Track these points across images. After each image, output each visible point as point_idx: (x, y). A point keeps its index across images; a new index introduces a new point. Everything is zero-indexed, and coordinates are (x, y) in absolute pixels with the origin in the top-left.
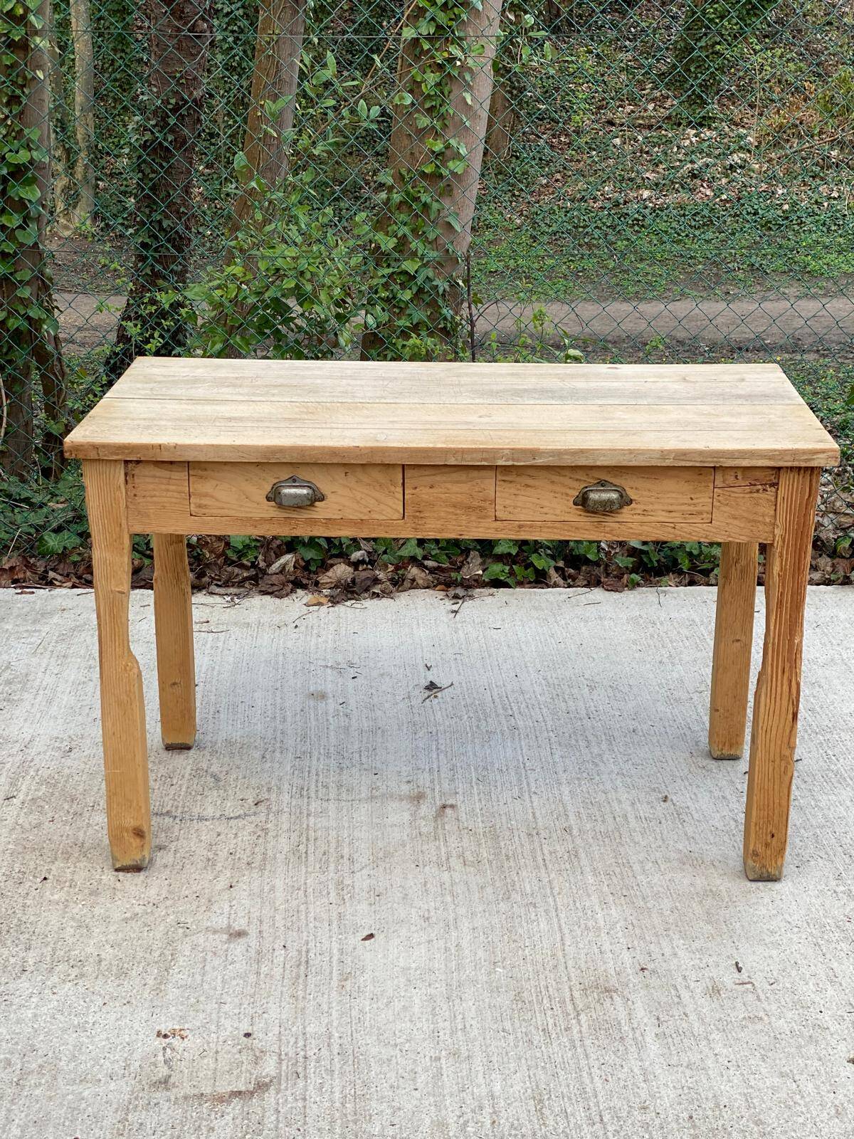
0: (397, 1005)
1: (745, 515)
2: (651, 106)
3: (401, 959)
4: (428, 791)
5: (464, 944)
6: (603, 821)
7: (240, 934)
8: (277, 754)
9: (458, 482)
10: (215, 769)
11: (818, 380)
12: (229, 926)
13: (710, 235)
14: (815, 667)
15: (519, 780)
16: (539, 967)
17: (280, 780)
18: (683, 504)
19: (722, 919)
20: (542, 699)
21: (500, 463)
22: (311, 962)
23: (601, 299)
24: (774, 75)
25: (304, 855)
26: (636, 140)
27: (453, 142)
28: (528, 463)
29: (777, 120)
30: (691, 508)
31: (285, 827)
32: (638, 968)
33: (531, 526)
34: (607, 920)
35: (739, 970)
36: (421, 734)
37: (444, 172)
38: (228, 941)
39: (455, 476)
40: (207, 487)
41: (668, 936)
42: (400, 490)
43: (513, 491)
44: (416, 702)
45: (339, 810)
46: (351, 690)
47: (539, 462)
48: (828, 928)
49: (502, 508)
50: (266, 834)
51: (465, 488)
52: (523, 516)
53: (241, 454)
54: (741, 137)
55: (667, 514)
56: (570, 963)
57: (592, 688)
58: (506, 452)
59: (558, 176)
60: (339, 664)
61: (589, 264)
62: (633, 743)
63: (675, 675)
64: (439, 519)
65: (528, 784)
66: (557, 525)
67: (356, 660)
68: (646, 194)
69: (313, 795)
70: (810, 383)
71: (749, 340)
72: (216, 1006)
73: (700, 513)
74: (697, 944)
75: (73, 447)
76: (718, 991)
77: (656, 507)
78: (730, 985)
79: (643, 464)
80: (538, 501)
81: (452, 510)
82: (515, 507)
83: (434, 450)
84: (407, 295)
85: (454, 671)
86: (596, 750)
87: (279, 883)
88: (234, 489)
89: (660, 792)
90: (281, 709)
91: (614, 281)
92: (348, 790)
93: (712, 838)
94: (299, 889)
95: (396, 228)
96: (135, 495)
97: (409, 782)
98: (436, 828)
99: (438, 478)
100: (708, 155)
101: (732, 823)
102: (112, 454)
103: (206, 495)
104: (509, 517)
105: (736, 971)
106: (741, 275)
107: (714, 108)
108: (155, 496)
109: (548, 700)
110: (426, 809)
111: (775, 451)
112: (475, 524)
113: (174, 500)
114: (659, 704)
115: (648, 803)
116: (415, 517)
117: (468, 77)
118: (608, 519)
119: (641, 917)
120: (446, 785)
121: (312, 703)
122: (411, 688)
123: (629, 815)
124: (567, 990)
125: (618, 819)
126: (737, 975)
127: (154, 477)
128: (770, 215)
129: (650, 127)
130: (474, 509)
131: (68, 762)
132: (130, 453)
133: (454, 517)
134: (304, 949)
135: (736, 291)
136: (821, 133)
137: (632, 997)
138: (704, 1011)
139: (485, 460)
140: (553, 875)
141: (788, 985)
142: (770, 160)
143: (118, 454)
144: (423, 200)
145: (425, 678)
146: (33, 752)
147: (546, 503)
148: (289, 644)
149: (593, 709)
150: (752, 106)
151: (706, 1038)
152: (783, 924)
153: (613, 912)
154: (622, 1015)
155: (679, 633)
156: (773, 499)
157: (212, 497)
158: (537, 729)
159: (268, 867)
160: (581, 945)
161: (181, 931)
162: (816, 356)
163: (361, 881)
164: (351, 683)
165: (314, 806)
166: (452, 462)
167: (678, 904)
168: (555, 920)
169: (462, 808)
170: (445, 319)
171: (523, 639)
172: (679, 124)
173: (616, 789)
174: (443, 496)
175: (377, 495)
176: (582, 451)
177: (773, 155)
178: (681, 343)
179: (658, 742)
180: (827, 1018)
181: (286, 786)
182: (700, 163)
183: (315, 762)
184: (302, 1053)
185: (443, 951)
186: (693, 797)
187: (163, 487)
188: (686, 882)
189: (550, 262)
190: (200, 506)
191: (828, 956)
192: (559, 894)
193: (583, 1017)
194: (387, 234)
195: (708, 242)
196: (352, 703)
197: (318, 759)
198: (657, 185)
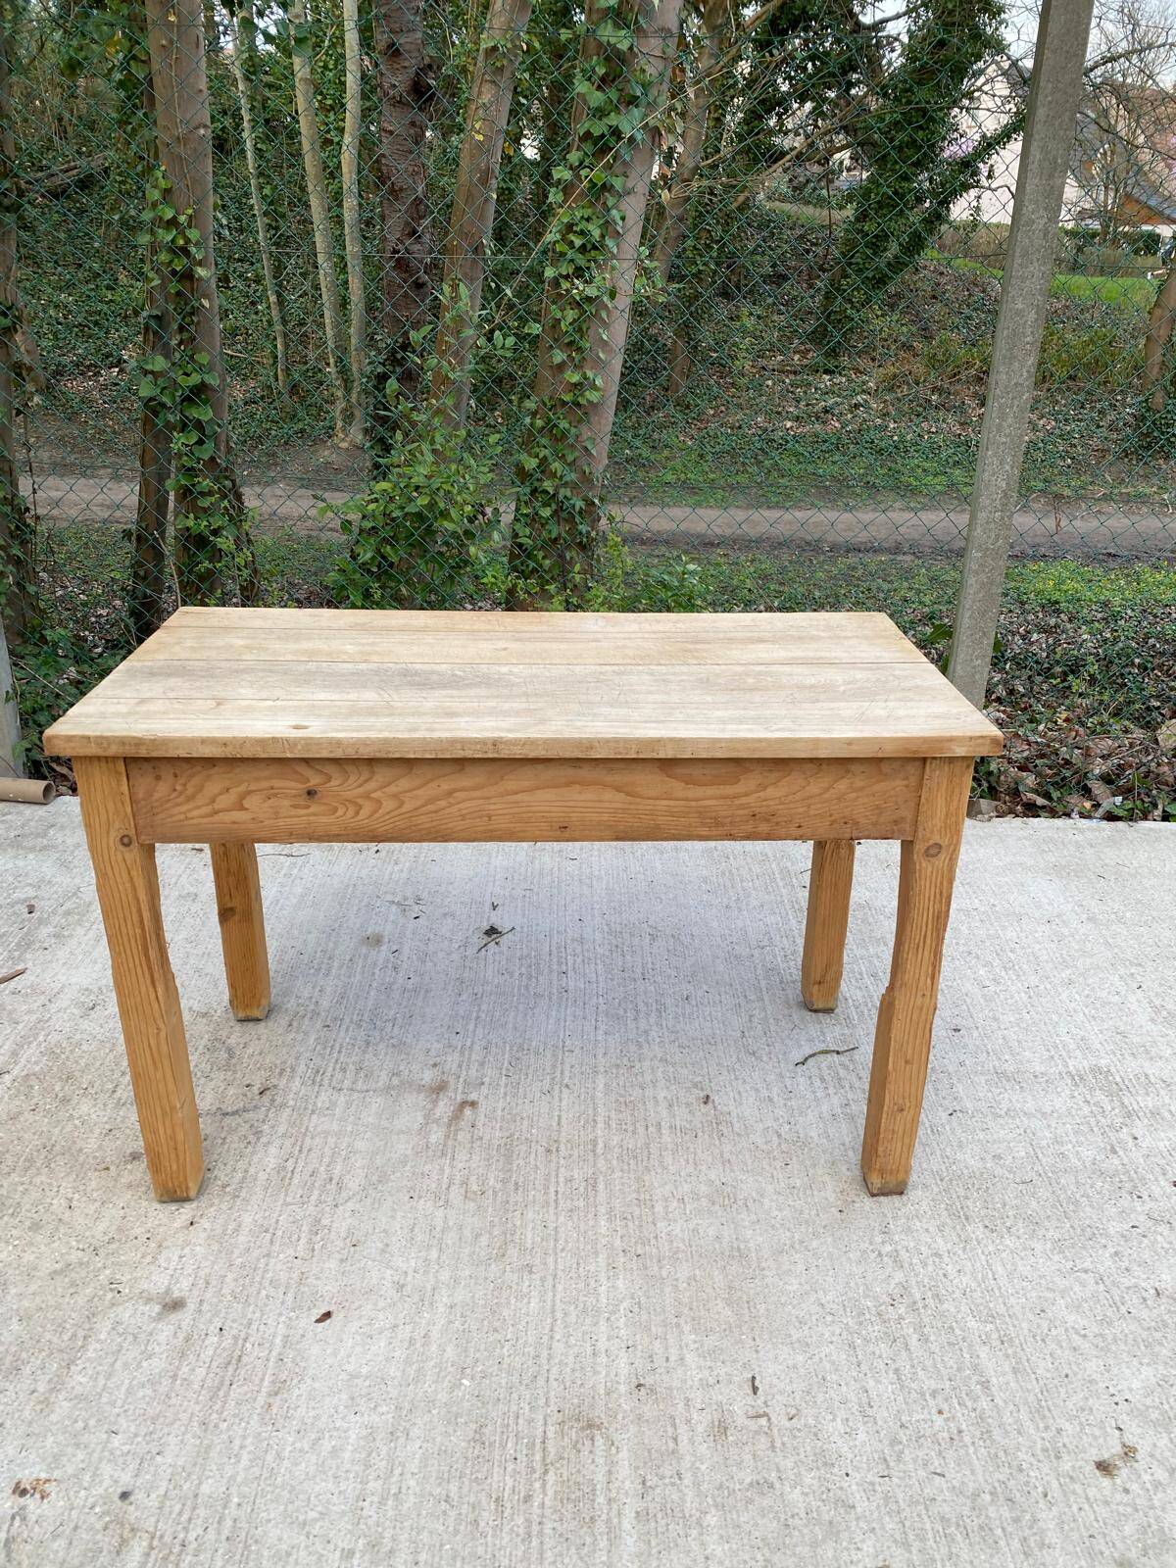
0: (327, 1445)
2: (796, 357)
3: (352, 1359)
4: (452, 1080)
5: (435, 1334)
6: (634, 1132)
7: (176, 1305)
8: (306, 1021)
10: (232, 1041)
11: (913, 578)
12: (168, 1291)
13: (836, 458)
14: (882, 917)
15: (554, 1066)
16: (515, 1379)
17: (297, 1058)
19: (745, 1298)
20: (600, 951)
22: (245, 1359)
23: (749, 506)
24: (890, 335)
25: (289, 1174)
26: (784, 382)
27: (590, 374)
29: (892, 370)
31: (281, 1129)
32: (635, 1382)
34: (611, 1296)
35: (755, 1390)
36: (464, 997)
37: (582, 401)
38: (160, 1317)
41: (678, 1325)
44: (471, 951)
45: (349, 1104)
46: (408, 933)
48: (868, 1316)
50: (258, 1139)
54: (864, 383)
56: (555, 1370)
57: (653, 938)
59: (723, 408)
60: (406, 899)
61: (743, 479)
62: (684, 1015)
63: (740, 923)
65: (562, 1073)
67: (424, 896)
68: (789, 424)
69: (326, 1082)
70: (907, 579)
71: (862, 543)
72: (105, 1436)
74: (711, 1341)
76: (726, 1429)
78: (741, 1420)
84: (546, 512)
85: (519, 911)
86: (643, 1025)
87: (247, 1219)
89: (702, 1089)
90: (330, 958)
91: (760, 492)
92: (366, 1076)
93: (749, 1162)
94: (266, 1231)
95: (537, 450)
97: (435, 1065)
98: (447, 1137)
100: (839, 396)
101: (775, 1138)
105: (750, 1392)
106: (858, 491)
107: (845, 360)
109: (607, 953)
110: (444, 1108)
114: (718, 961)
115: (688, 1105)
117: (604, 315)
119: (652, 1293)
120: (473, 1072)
121: (364, 950)
122: (470, 932)
123: (663, 1124)
124: (541, 1422)
125: (650, 1129)
126: (750, 1400)
128: (883, 444)
129: (795, 373)
131: (85, 1025)
134: (243, 1335)
135: (854, 503)
136: (925, 381)
137: (616, 1437)
138: (703, 1467)
140: (562, 1219)
141: (811, 1422)
142: (886, 401)
144: (561, 426)
145: (488, 920)
146: (53, 1008)
148: (364, 873)
149: (650, 966)
150: (873, 360)
151: (699, 1523)
152: (815, 1308)
153: (620, 1283)
154: (600, 1477)
155: (750, 869)
158: (588, 992)
159: (243, 1194)
160: (572, 1341)
161: (110, 1296)
162: (913, 558)
163: (341, 1222)
164: (412, 923)
165: (323, 1099)
167: (697, 1272)
168: (550, 1294)
169: (482, 1108)
170: (581, 533)
171: (597, 873)
172: (817, 371)
173: (654, 1083)
177: (887, 398)
178: (808, 543)
179: (710, 1014)
180: (854, 1487)
181: (302, 1067)
182: (831, 402)
183: (342, 1034)
184: (181, 1536)
185: (406, 1344)
186: (737, 1097)
188: (711, 1232)
189: (712, 476)
191: (864, 1367)
192: (563, 1249)
193: (551, 1478)
194: (530, 455)
195: (834, 463)
196: (406, 950)
197: (347, 1029)
198: (798, 418)
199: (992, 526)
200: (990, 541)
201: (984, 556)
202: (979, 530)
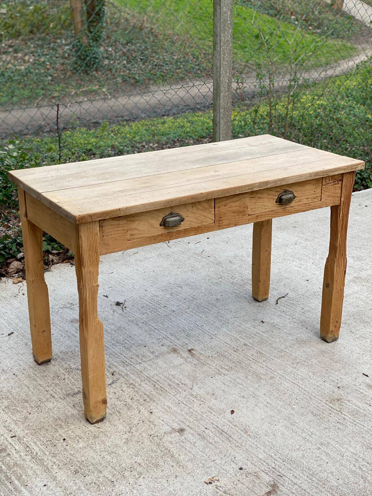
0: (278, 434)
1: (332, 194)
5: (269, 401)
7: (182, 430)
9: (235, 202)
12: (173, 429)
18: (312, 194)
21: (255, 189)
22: (224, 430)
28: (265, 188)
30: (314, 196)
32: (336, 387)
33: (261, 215)
38: (181, 435)
39: (234, 199)
40: (134, 225)
42: (213, 209)
43: (255, 201)
44: (120, 312)
45: (150, 366)
47: (269, 186)
49: (250, 209)
50: (134, 385)
51: (237, 204)
52: (258, 212)
53: (155, 206)
55: (307, 200)
58: (257, 184)
64: (228, 219)
66: (270, 213)
73: (317, 197)
75: (79, 218)
77: (304, 197)
79: (304, 180)
80: (263, 204)
81: (233, 214)
82: (255, 208)
83: (231, 189)
85: (118, 295)
88: (146, 224)
92: (143, 357)
96: (103, 236)
98: (198, 360)
99: (228, 201)
102: (98, 218)
103: (135, 229)
104: (254, 213)
105: (366, 377)
108: (112, 235)
110: (184, 354)
111: (346, 166)
112: (241, 219)
113: (120, 235)
116: (219, 221)
118: (288, 206)
120: (178, 342)
124: (326, 405)
127: (112, 225)
130: (241, 212)
132: (106, 216)
133: (233, 217)
134: (215, 426)
137: (349, 399)
139: (249, 189)
143: (101, 217)
147: (266, 204)
149: (191, 295)
156: (341, 186)
157: (137, 229)
159: (154, 399)
161: (155, 438)
163: (199, 391)
166: (238, 192)
169: (197, 349)
174: (229, 209)
175: (204, 214)
176: (284, 179)
184: (270, 467)
185: (265, 407)
187: (116, 229)
190: (132, 235)
199: (226, 98)
200: (226, 105)
201: (225, 111)
202: (221, 100)
